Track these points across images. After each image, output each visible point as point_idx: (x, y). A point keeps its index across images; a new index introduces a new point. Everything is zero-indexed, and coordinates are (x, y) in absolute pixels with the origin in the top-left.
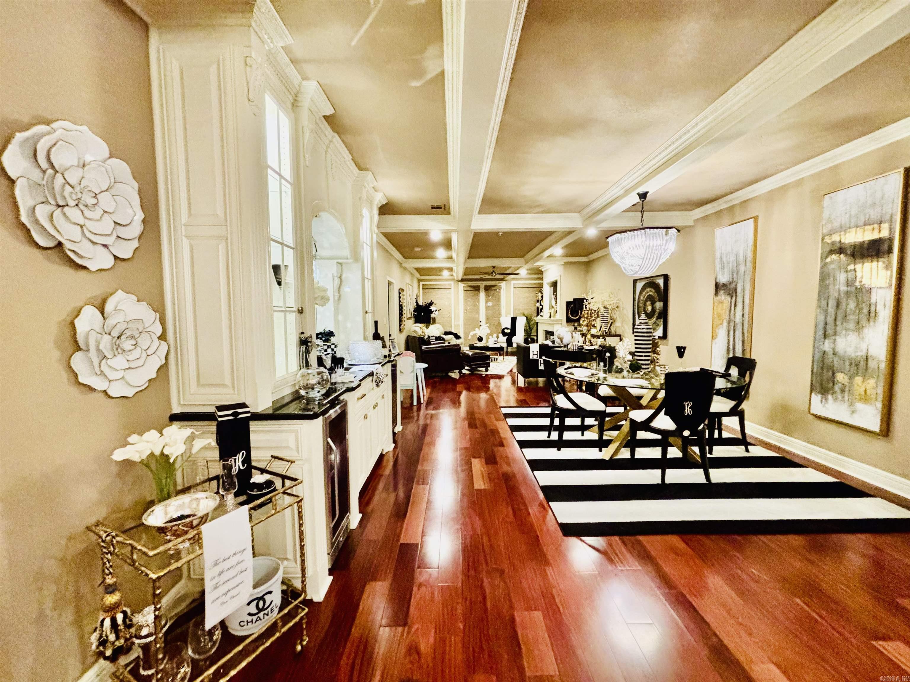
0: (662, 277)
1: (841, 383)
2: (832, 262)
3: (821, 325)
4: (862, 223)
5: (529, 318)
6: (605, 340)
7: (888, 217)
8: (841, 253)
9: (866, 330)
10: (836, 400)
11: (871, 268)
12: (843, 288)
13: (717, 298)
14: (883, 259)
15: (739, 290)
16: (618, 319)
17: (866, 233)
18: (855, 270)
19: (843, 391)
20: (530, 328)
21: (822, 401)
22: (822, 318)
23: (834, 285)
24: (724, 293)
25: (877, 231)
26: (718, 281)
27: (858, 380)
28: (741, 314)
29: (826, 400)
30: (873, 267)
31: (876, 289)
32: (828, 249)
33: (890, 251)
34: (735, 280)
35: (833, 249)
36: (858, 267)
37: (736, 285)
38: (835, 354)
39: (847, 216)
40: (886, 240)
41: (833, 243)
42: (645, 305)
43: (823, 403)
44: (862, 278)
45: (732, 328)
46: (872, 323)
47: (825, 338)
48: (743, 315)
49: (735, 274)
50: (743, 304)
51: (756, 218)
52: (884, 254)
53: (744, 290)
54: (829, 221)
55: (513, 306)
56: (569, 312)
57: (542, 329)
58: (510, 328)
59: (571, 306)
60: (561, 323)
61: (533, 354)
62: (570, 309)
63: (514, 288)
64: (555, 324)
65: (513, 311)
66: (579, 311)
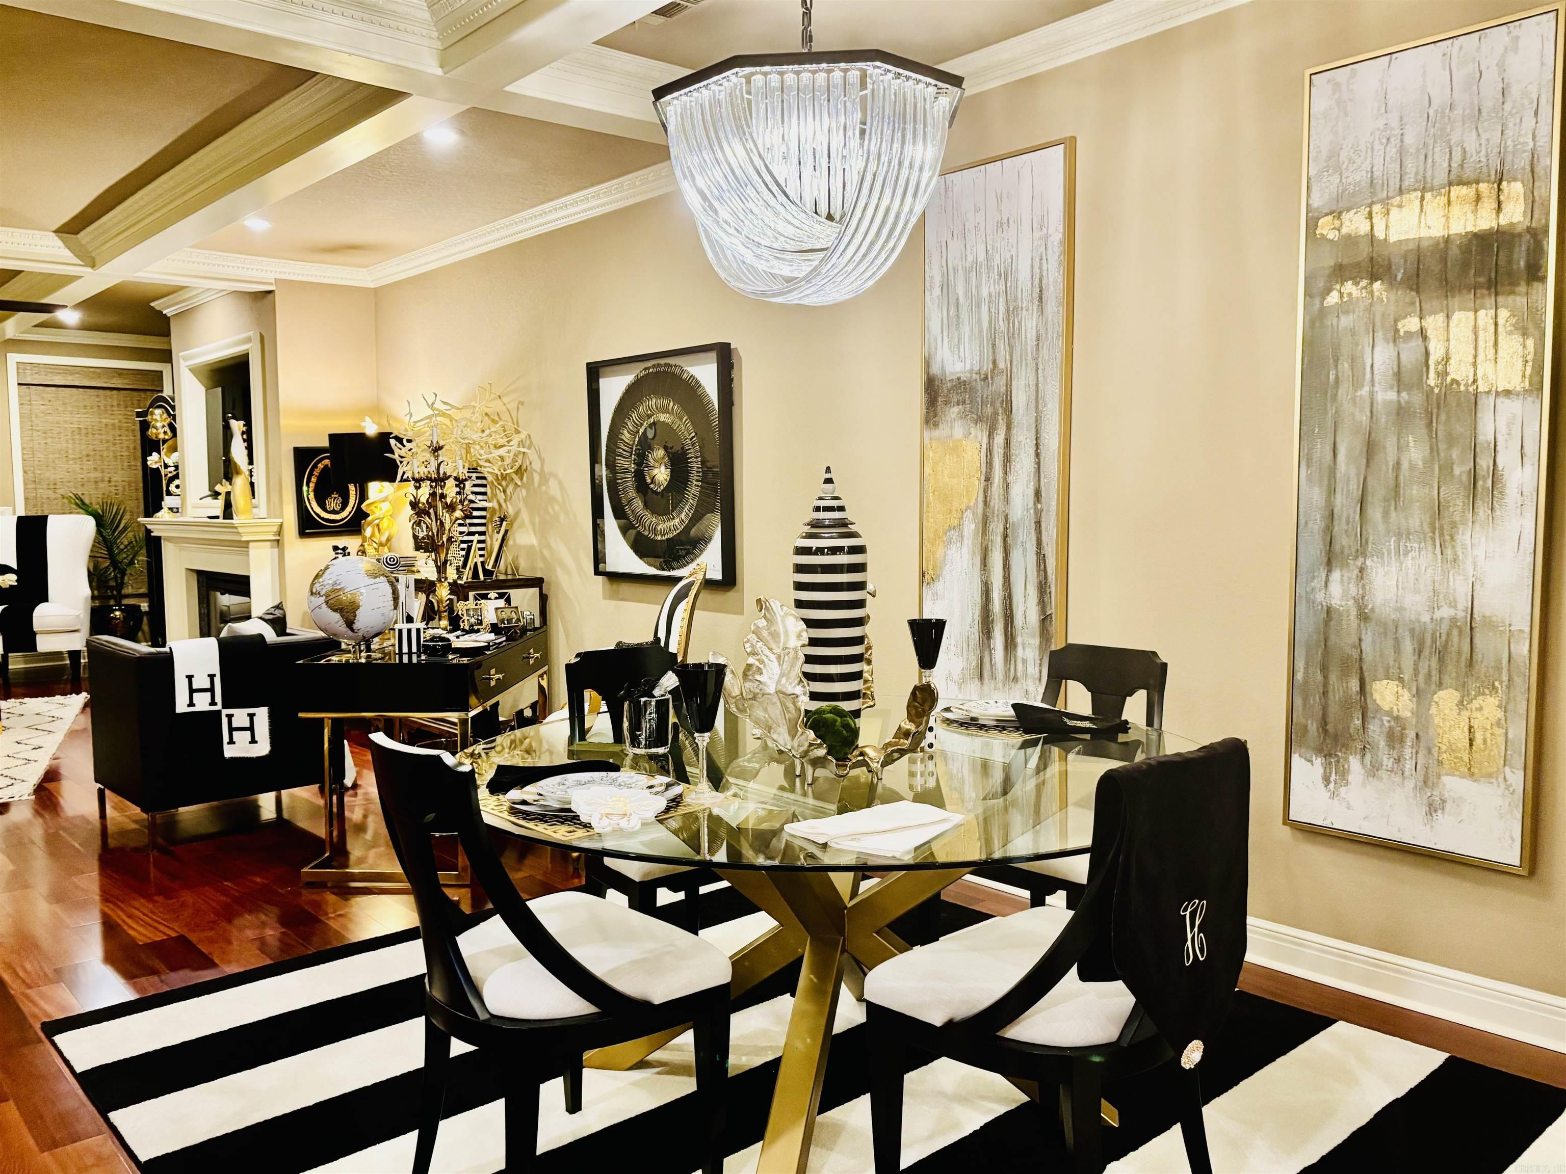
0: (713, 355)
1: (1389, 713)
2: (1345, 307)
3: (1317, 524)
4: (1441, 177)
5: (108, 518)
6: (508, 601)
7: (1523, 161)
8: (1373, 278)
9: (1464, 536)
10: (1374, 770)
11: (1475, 327)
12: (1386, 395)
13: (937, 433)
14: (1510, 299)
15: (1020, 399)
16: (525, 515)
17: (1455, 210)
18: (1423, 334)
19: (1395, 739)
20: (115, 563)
21: (1327, 780)
22: (1317, 495)
23: (1357, 384)
24: (963, 416)
25: (1488, 205)
26: (935, 370)
27: (1447, 698)
28: (1031, 493)
29: (1343, 774)
30: (1481, 323)
31: (1492, 398)
32: (1328, 261)
33: (1535, 273)
34: (1001, 365)
35: (1346, 261)
36: (1434, 323)
37: (1009, 386)
38: (1364, 617)
39: (1393, 151)
40: (1520, 235)
41: (1350, 241)
42: (641, 460)
43: (1332, 786)
44: (1447, 359)
45: (999, 540)
46: (1483, 510)
47: (1329, 565)
48: (1038, 494)
49: (1001, 346)
50: (1037, 455)
51: (1070, 144)
52: (1514, 283)
53: (1037, 400)
54: (1333, 163)
55: (24, 466)
56: (308, 492)
57: (184, 571)
58: (15, 567)
59: (320, 466)
60: (278, 541)
61: (192, 691)
62: (314, 479)
63: (19, 384)
64: (251, 544)
65: (25, 489)
66: (352, 487)
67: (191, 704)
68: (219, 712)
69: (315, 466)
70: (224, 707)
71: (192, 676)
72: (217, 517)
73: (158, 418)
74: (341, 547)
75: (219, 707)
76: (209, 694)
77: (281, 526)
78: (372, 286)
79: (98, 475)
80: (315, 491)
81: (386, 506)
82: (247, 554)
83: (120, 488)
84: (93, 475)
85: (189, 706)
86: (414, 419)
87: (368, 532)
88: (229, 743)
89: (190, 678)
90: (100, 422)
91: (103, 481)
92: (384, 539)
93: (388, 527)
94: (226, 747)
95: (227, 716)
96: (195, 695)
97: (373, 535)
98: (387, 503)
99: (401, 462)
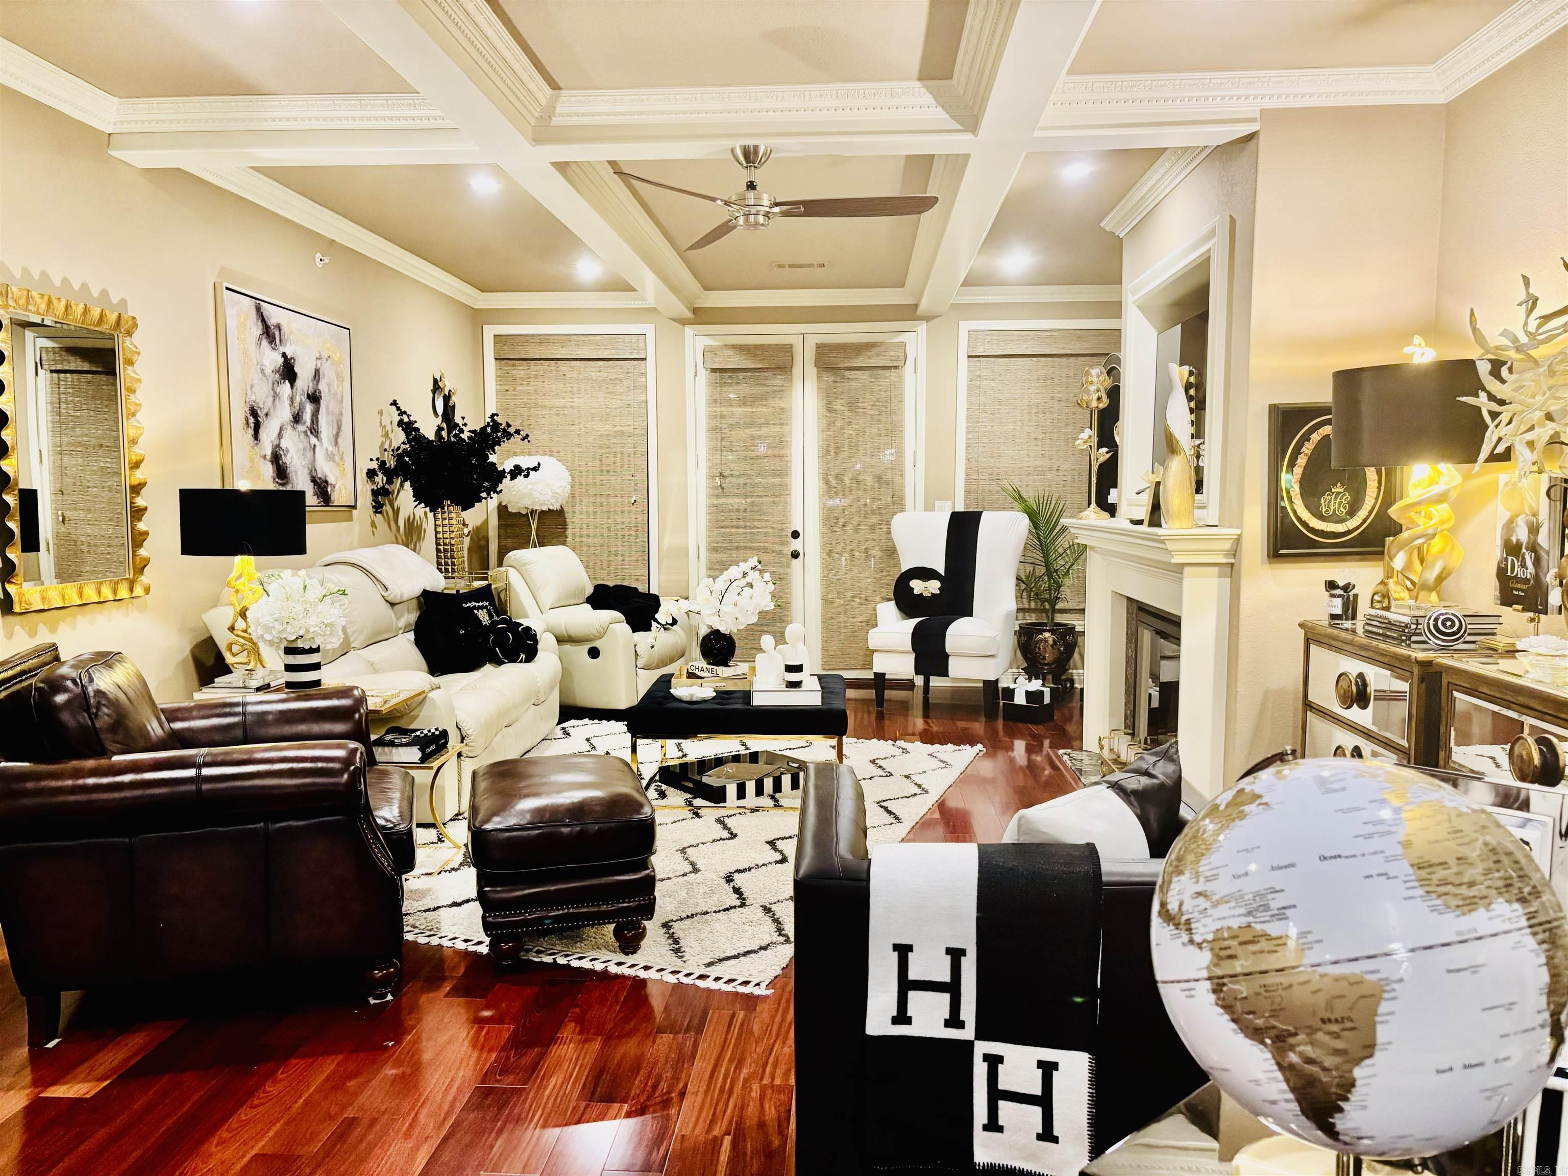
55: (967, 452)
56: (1290, 480)
57: (1110, 593)
58: (942, 572)
59: (1316, 437)
60: (1232, 564)
61: (906, 985)
62: (1302, 461)
63: (969, 357)
64: (1187, 570)
65: (967, 480)
66: (1371, 474)
67: (902, 1017)
68: (968, 1046)
69: (1306, 438)
70: (981, 1035)
71: (910, 948)
72: (1140, 522)
73: (1095, 379)
74: (1341, 584)
75: (968, 1033)
76: (945, 998)
77: (1238, 540)
78: (1442, 99)
79: (1045, 462)
80: (1302, 482)
81: (1441, 512)
82: (1180, 581)
83: (1069, 478)
84: (1039, 462)
85: (896, 1021)
86: (1541, 310)
87: (1399, 561)
88: (986, 1128)
89: (903, 951)
90: (1052, 398)
91: (1050, 469)
92: (1431, 576)
93: (1442, 551)
94: (979, 1135)
95: (987, 1057)
96: (912, 995)
97: (1408, 566)
98: (1445, 506)
99: (1494, 415)
